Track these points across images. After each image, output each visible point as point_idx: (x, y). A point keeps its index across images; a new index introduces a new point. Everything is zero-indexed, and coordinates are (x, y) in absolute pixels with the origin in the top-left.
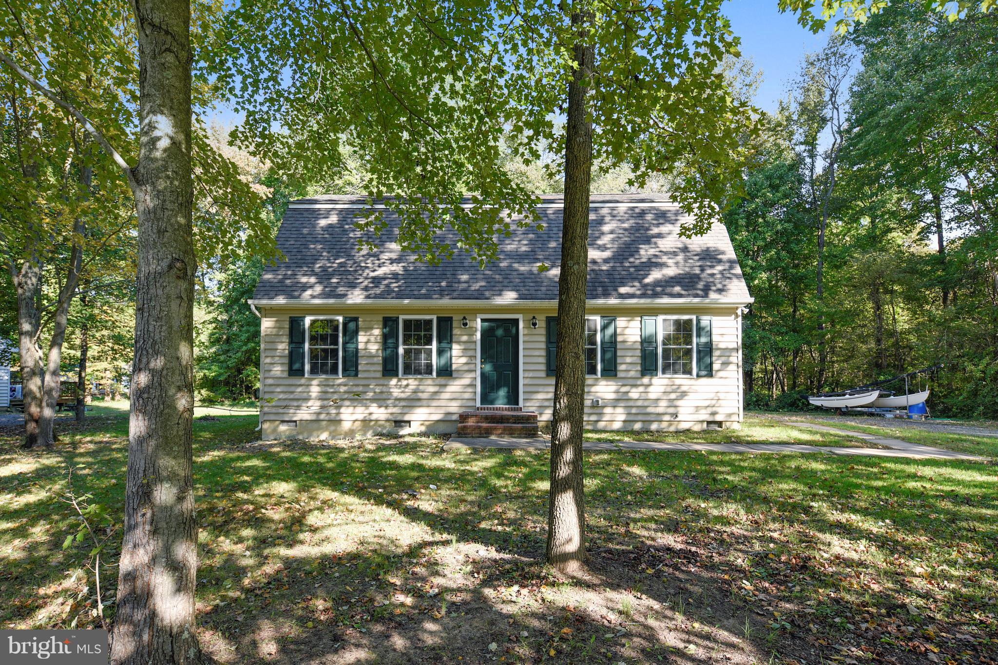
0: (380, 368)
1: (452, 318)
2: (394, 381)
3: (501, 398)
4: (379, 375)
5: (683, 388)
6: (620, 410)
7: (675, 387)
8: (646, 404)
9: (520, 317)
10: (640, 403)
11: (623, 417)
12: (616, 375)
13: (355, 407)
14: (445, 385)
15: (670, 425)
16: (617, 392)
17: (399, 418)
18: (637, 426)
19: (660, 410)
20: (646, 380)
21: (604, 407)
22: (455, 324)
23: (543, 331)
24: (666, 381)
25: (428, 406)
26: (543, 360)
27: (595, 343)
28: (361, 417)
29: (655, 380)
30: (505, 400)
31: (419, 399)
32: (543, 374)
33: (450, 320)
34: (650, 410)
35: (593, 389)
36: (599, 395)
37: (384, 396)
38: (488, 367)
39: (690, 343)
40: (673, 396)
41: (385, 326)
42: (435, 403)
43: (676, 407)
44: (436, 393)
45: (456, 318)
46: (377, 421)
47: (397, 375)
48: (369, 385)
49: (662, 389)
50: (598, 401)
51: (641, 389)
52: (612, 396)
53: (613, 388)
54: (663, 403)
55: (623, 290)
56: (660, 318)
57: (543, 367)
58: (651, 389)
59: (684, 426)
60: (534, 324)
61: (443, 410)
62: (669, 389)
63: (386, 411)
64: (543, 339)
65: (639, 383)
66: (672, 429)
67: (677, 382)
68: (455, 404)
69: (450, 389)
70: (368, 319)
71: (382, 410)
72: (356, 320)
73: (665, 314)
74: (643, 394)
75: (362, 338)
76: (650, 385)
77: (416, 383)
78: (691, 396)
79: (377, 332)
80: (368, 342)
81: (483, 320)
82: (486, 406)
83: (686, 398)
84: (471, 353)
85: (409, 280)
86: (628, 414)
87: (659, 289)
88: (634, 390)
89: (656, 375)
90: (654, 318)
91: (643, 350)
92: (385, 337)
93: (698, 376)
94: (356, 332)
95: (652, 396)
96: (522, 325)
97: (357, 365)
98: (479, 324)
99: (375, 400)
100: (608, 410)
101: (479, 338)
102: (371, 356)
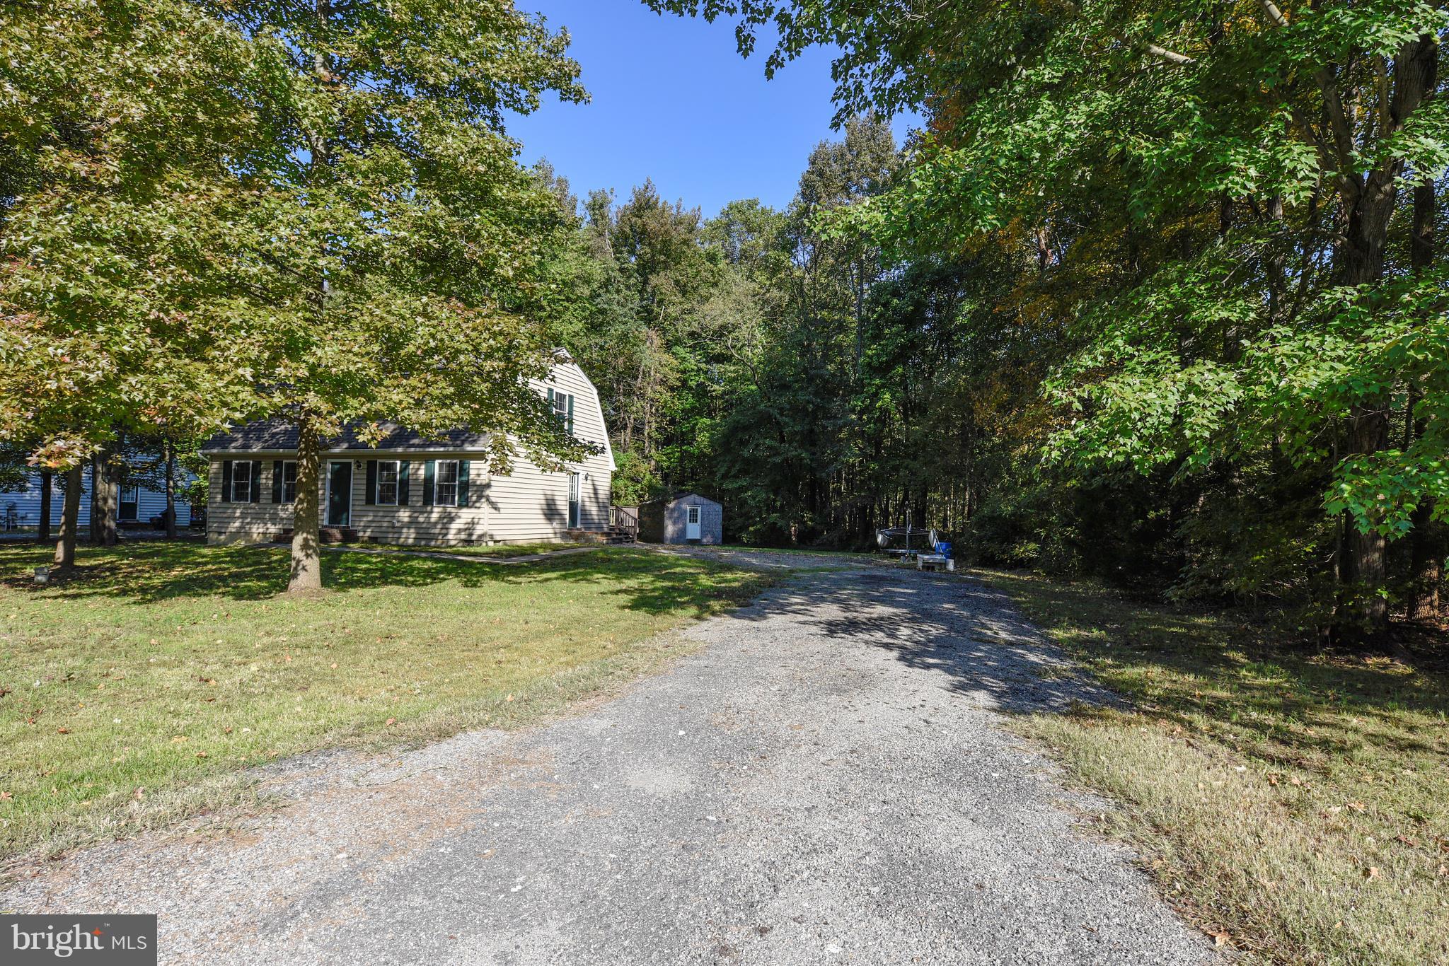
0: (271, 497)
2: (280, 507)
4: (271, 501)
5: (452, 515)
6: (412, 530)
7: (445, 514)
8: (429, 526)
9: (352, 461)
10: (424, 525)
11: (414, 536)
12: (408, 504)
13: (259, 524)
15: (443, 542)
16: (410, 517)
18: (423, 542)
19: (437, 531)
20: (429, 509)
21: (403, 528)
23: (365, 472)
24: (440, 510)
26: (364, 493)
27: (396, 480)
28: (262, 531)
29: (433, 509)
32: (364, 503)
34: (431, 530)
35: (396, 514)
36: (399, 519)
37: (274, 516)
38: (336, 498)
39: (455, 480)
40: (445, 520)
41: (275, 468)
43: (447, 529)
47: (280, 502)
48: (266, 509)
49: (438, 515)
50: (397, 524)
51: (425, 515)
52: (406, 520)
53: (407, 514)
54: (440, 526)
56: (437, 462)
57: (364, 498)
58: (431, 515)
59: (451, 543)
60: (360, 467)
62: (442, 515)
64: (365, 477)
65: (424, 510)
66: (444, 545)
67: (447, 510)
70: (267, 464)
72: (260, 463)
73: (440, 459)
74: (426, 519)
75: (263, 476)
76: (431, 512)
78: (456, 520)
79: (272, 471)
80: (266, 479)
81: (332, 463)
83: (453, 522)
86: (417, 533)
88: (421, 515)
89: (434, 505)
90: (433, 462)
91: (426, 486)
92: (274, 475)
93: (459, 506)
94: (260, 473)
95: (432, 520)
96: (353, 467)
97: (259, 494)
98: (329, 466)
99: (270, 519)
100: (405, 530)
101: (329, 476)
102: (267, 488)
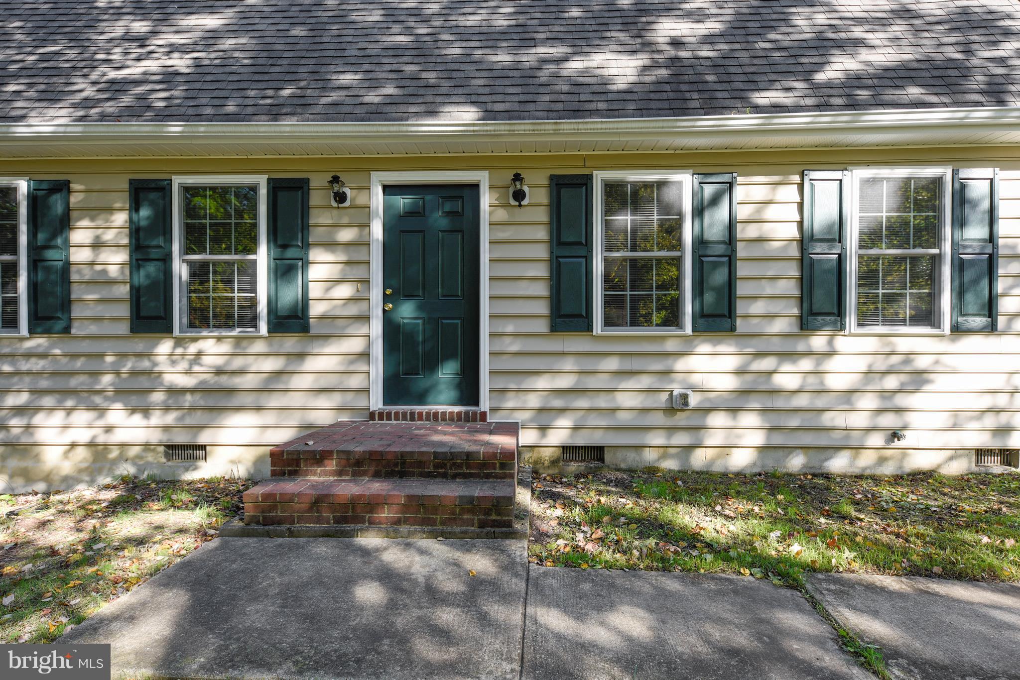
0: (124, 311)
1: (307, 181)
2: (165, 347)
3: (442, 387)
4: (123, 328)
5: (922, 363)
6: (750, 419)
7: (895, 359)
8: (820, 403)
9: (482, 177)
10: (802, 401)
11: (758, 439)
12: (733, 329)
13: (69, 411)
14: (301, 356)
15: (882, 460)
16: (739, 372)
17: (181, 438)
18: (796, 462)
19: (858, 420)
20: (818, 342)
21: (708, 411)
22: (316, 198)
23: (542, 215)
24: (871, 344)
25: (259, 409)
26: (542, 290)
27: (678, 245)
28: (84, 436)
29: (842, 343)
30: (452, 394)
31: (232, 391)
32: (542, 326)
33: (300, 186)
34: (828, 419)
35: (681, 364)
36: (696, 379)
37: (143, 382)
38: (407, 311)
39: (936, 240)
40: (891, 382)
41: (135, 206)
42: (275, 401)
43: (899, 411)
44: (278, 374)
45: (318, 181)
46: (123, 445)
47: (167, 329)
48: (102, 356)
49: (862, 364)
50: (685, 397)
51: (806, 364)
52: (729, 383)
53: (732, 362)
54: (868, 402)
55: (763, 98)
56: (855, 176)
57: (542, 308)
58: (832, 364)
59: (921, 461)
60: (519, 196)
61: (295, 419)
62: (881, 364)
63: (144, 423)
64: (542, 234)
65: (801, 347)
66: (888, 470)
67: (903, 345)
68: (324, 402)
69: (313, 364)
70: (98, 187)
71: (137, 419)
72: (62, 187)
73: (868, 164)
74: (812, 379)
75: (81, 235)
76: (831, 353)
77: (226, 347)
78: (940, 382)
79: (121, 218)
80: (97, 245)
81: (388, 189)
82: (401, 408)
83: (927, 387)
84: (358, 272)
85: (198, 85)
86: (772, 430)
87: (863, 94)
88: (787, 367)
89: (842, 328)
90: (838, 175)
91: (806, 264)
92: (136, 232)
93: (957, 330)
94: (65, 224)
95: (835, 382)
96: (486, 200)
97: (66, 304)
98: (378, 199)
99: (121, 393)
100: (717, 420)
101: (377, 230)
102: (104, 281)
